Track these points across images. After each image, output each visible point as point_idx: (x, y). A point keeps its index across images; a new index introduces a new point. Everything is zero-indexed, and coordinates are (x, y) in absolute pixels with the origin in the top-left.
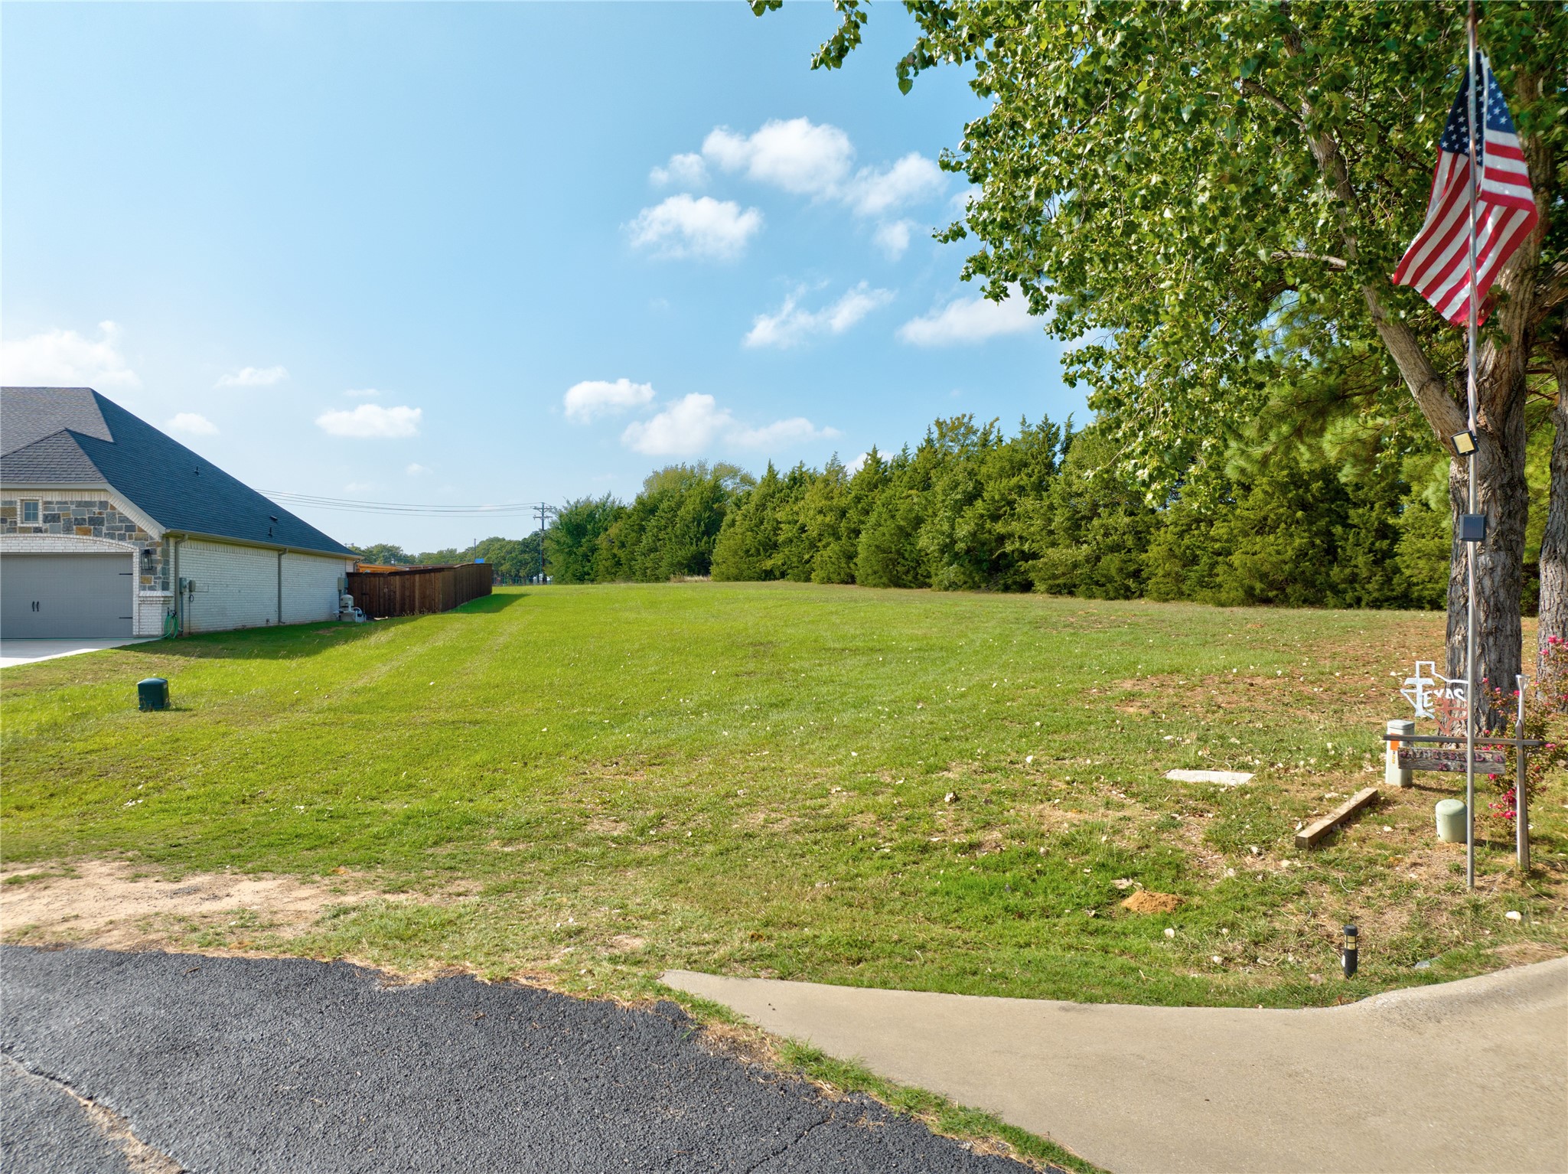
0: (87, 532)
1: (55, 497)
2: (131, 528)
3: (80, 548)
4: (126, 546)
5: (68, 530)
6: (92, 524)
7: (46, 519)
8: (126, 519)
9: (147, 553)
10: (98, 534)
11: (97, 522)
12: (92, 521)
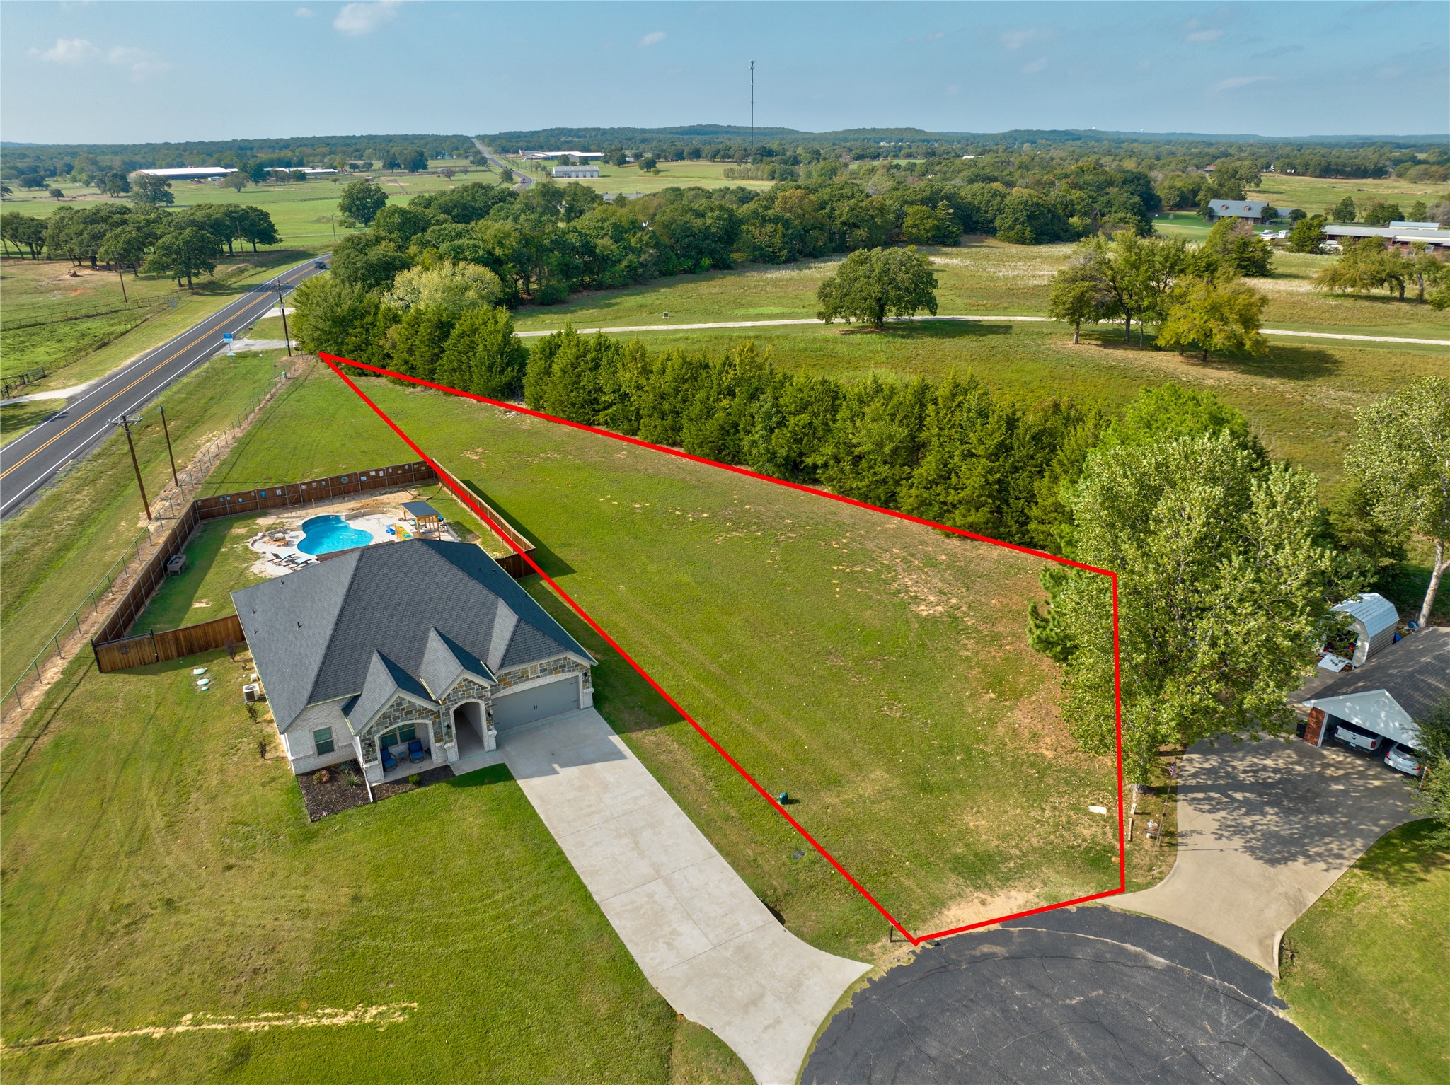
0: (559, 672)
1: (543, 662)
2: (577, 665)
3: (557, 679)
4: (576, 673)
5: (551, 673)
6: (561, 668)
7: (541, 671)
8: (574, 662)
9: (585, 674)
10: (564, 671)
11: (562, 667)
12: (561, 667)
